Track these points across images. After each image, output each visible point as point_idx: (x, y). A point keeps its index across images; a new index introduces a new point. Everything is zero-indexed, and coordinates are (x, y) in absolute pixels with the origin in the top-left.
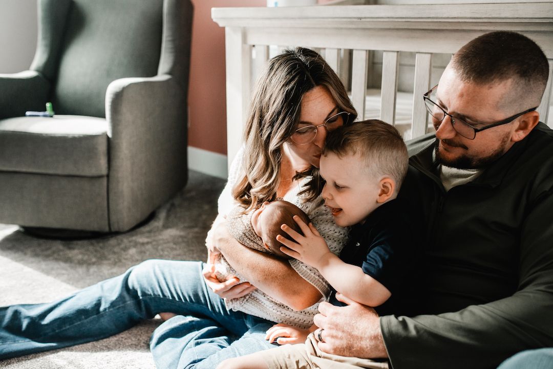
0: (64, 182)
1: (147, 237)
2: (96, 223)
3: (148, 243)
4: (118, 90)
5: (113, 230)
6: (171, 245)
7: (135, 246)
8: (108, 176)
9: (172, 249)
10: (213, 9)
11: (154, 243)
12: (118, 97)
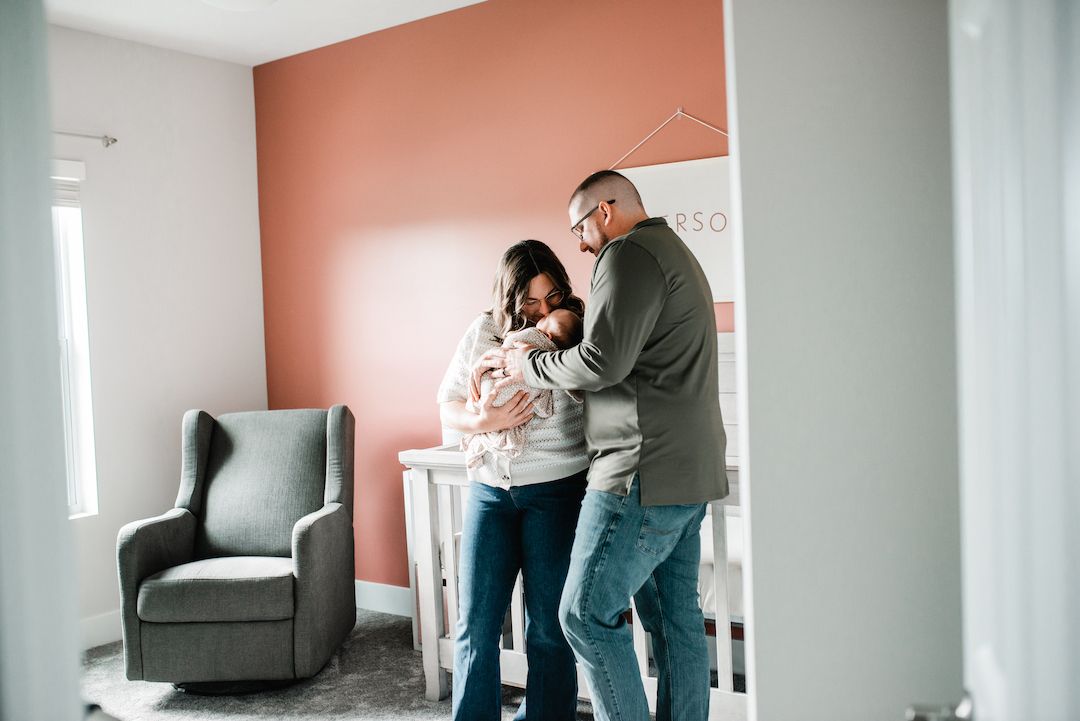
0: (247, 628)
1: (328, 684)
2: (280, 672)
3: (331, 689)
4: (303, 529)
5: (298, 676)
6: (357, 689)
7: (319, 693)
8: (293, 619)
9: (361, 693)
10: (400, 454)
11: (338, 689)
12: (306, 537)
